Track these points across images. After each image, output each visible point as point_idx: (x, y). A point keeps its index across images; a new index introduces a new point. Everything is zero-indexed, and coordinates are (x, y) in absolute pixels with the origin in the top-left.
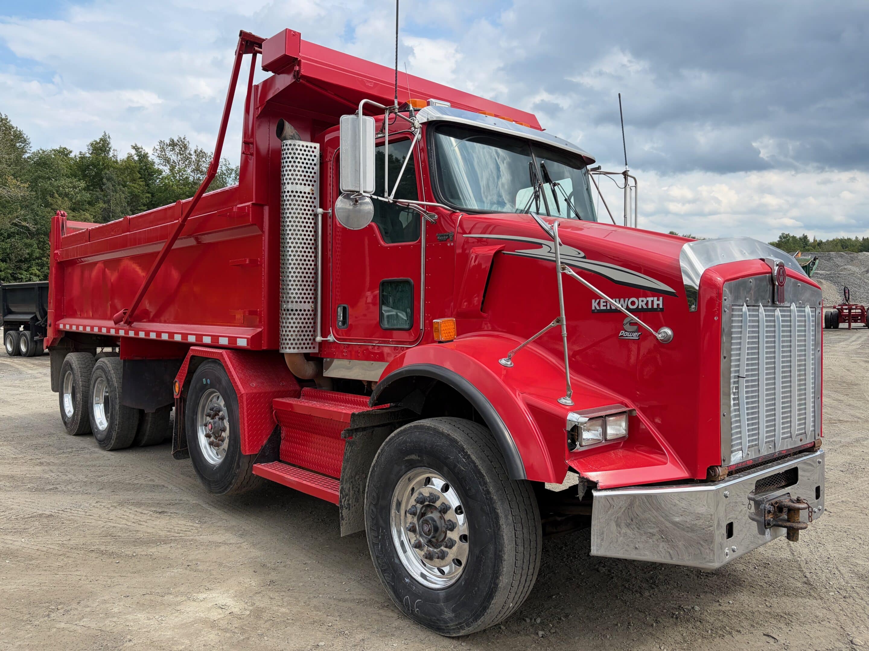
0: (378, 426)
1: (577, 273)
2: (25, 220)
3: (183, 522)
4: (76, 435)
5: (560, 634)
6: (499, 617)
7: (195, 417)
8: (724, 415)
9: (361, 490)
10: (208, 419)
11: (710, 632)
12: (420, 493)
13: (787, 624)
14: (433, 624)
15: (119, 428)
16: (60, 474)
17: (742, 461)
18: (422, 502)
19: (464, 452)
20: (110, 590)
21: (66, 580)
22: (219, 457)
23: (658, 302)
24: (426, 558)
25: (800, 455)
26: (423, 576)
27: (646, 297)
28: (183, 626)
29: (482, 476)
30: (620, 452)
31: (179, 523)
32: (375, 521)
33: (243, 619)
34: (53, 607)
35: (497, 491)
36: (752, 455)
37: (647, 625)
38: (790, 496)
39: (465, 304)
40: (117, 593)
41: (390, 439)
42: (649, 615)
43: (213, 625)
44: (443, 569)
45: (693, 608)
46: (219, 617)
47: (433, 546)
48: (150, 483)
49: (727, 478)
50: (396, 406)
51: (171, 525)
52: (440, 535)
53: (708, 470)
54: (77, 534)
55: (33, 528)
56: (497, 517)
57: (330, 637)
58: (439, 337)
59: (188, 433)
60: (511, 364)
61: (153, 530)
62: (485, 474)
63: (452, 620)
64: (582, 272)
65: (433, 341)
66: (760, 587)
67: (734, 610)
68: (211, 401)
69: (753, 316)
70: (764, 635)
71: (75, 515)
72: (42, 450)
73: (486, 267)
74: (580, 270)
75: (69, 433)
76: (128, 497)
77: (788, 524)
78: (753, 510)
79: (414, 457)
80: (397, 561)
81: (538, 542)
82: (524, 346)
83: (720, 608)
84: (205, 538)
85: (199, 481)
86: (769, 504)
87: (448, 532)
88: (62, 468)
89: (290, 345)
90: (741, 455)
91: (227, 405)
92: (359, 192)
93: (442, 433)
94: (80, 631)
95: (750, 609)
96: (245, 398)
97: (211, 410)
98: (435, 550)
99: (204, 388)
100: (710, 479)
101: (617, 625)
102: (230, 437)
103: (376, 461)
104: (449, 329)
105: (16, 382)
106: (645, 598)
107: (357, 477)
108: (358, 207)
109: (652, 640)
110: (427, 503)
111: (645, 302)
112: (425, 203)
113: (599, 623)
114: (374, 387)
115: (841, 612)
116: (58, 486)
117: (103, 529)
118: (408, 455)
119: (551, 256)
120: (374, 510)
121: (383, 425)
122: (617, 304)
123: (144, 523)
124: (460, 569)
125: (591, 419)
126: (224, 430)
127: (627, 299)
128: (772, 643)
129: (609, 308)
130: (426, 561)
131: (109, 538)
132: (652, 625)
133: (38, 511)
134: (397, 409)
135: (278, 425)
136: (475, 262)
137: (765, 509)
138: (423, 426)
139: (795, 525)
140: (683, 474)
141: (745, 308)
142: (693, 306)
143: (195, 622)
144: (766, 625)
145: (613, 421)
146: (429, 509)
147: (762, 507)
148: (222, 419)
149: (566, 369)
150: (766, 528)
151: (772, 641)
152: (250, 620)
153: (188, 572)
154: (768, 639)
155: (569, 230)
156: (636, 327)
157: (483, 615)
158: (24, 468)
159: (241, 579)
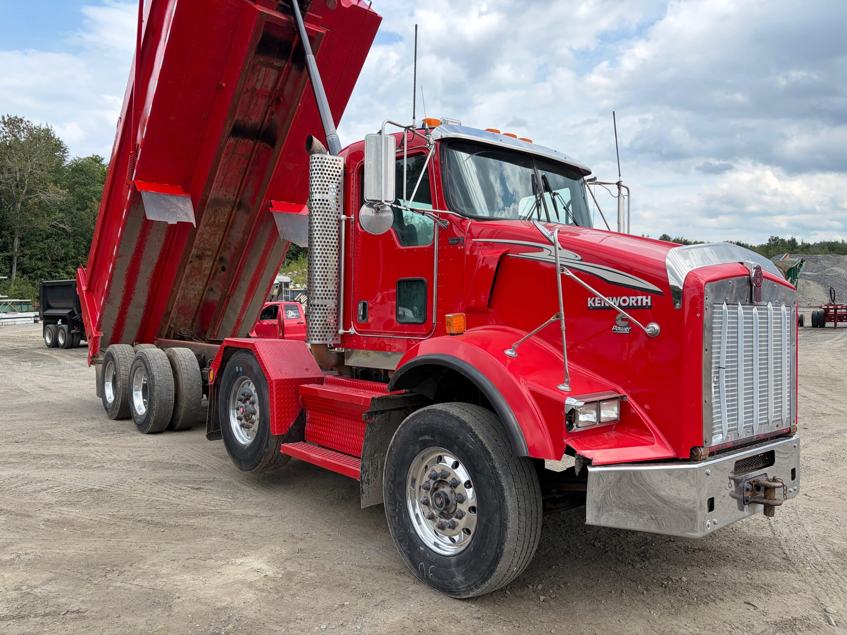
0: (395, 410)
1: (574, 274)
2: (63, 222)
3: (218, 498)
4: (117, 419)
5: (560, 599)
6: (505, 580)
7: (228, 401)
8: (706, 402)
9: (379, 467)
10: (240, 403)
11: (695, 599)
12: (433, 470)
13: (766, 594)
14: (445, 587)
15: (156, 412)
16: (105, 454)
17: (722, 443)
18: (434, 479)
19: (472, 432)
20: (158, 554)
21: (119, 546)
22: (249, 437)
23: (647, 301)
24: (439, 528)
25: (777, 440)
26: (436, 544)
27: (636, 295)
28: (225, 586)
29: (488, 453)
30: (613, 434)
31: (215, 498)
32: (392, 496)
33: (277, 581)
34: (109, 569)
35: (502, 467)
36: (731, 438)
37: (639, 592)
38: (767, 476)
39: (474, 301)
40: (165, 557)
41: (406, 422)
42: (641, 584)
43: (251, 585)
44: (454, 537)
45: (680, 579)
46: (256, 579)
47: (445, 517)
48: (186, 463)
49: (708, 458)
50: (410, 392)
51: (208, 500)
52: (451, 507)
53: (691, 450)
54: (125, 506)
55: (86, 501)
56: (502, 490)
57: (354, 598)
58: (450, 330)
59: (221, 416)
60: (515, 354)
61: (192, 504)
62: (491, 452)
63: (462, 583)
64: (579, 273)
65: (445, 334)
66: (742, 562)
67: (718, 581)
68: (243, 387)
69: (732, 313)
70: (745, 603)
71: (122, 489)
72: (87, 433)
73: (493, 268)
74: (577, 271)
75: (110, 418)
76: (167, 475)
77: (765, 501)
78: (733, 489)
79: (427, 437)
80: (412, 531)
81: (539, 513)
82: (527, 338)
83: (705, 579)
84: (238, 511)
85: (230, 462)
86: (748, 483)
87: (458, 504)
88: (106, 449)
89: (315, 337)
90: (721, 438)
91: (258, 390)
92: (381, 201)
93: (452, 416)
94: (134, 589)
95: (733, 581)
96: (274, 384)
97: (242, 395)
98: (447, 521)
99: (237, 375)
100: (693, 459)
101: (611, 592)
102: (260, 419)
103: (393, 442)
104: (460, 323)
105: (56, 371)
106: (637, 569)
107: (376, 455)
108: (380, 214)
109: (643, 605)
110: (439, 479)
111: (635, 300)
112: (438, 211)
113: (595, 590)
114: (391, 376)
115: (816, 584)
116: (104, 464)
117: (148, 502)
118: (422, 435)
119: (552, 259)
120: (392, 486)
121: (400, 409)
122: (611, 302)
123: (183, 498)
124: (470, 538)
125: (586, 403)
126: (254, 413)
127: (619, 298)
128: (752, 610)
129: (603, 305)
130: (439, 531)
131: (153, 510)
132: (643, 593)
133: (88, 486)
134: (413, 394)
135: (303, 409)
136: (482, 263)
137: (743, 487)
138: (435, 409)
139: (771, 502)
140: (669, 453)
141: (725, 306)
142: (678, 304)
143: (235, 582)
144: (747, 594)
145: (607, 406)
146: (441, 484)
147: (741, 485)
148: (253, 403)
149: (564, 359)
150: (745, 504)
151: (752, 608)
152: (282, 582)
153: (225, 541)
154: (749, 607)
155: (566, 235)
156: (626, 323)
157: (490, 577)
158: (71, 448)
159: (273, 547)
